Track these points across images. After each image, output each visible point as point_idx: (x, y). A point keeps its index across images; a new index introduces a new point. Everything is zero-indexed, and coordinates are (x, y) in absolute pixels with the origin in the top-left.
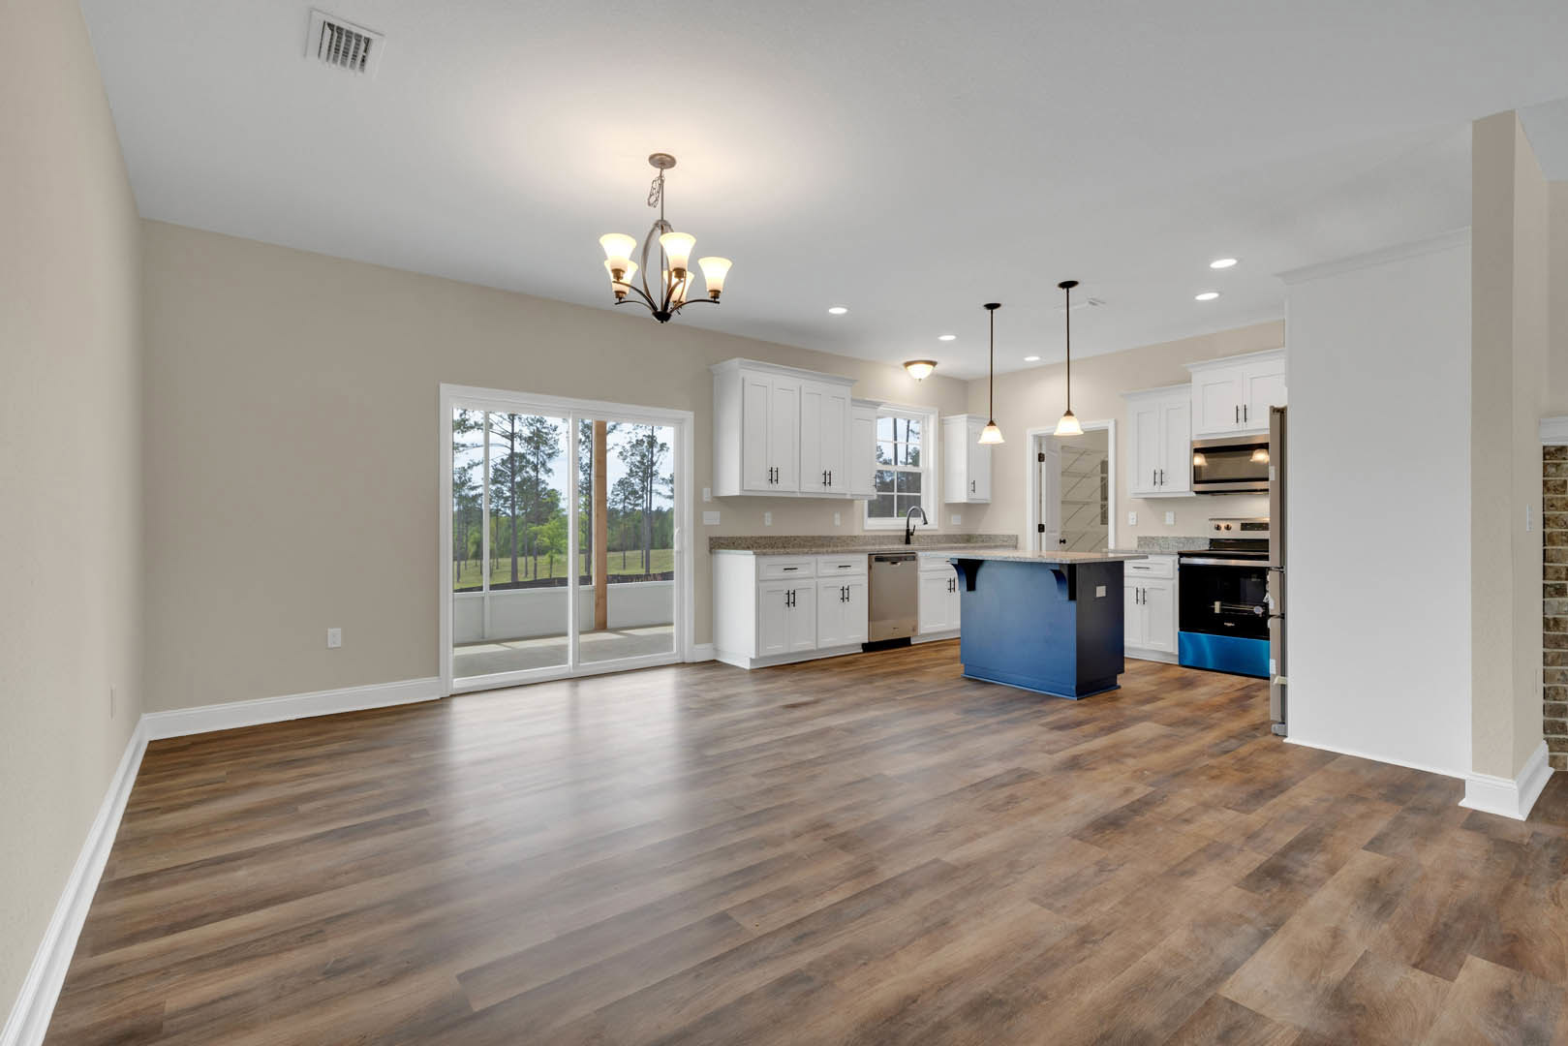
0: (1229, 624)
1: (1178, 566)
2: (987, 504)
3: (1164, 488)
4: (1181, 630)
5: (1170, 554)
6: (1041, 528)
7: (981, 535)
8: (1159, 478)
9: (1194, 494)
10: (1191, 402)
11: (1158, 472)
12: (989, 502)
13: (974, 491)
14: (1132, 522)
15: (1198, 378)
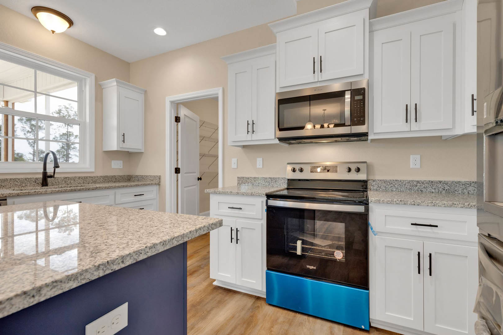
0: (312, 267)
1: (265, 208)
2: (142, 153)
3: (255, 137)
4: (268, 269)
5: (259, 195)
6: (177, 171)
7: (137, 176)
8: (251, 127)
9: (277, 141)
10: (276, 62)
11: (250, 123)
12: (143, 151)
13: (124, 141)
14: (234, 166)
15: (281, 38)
